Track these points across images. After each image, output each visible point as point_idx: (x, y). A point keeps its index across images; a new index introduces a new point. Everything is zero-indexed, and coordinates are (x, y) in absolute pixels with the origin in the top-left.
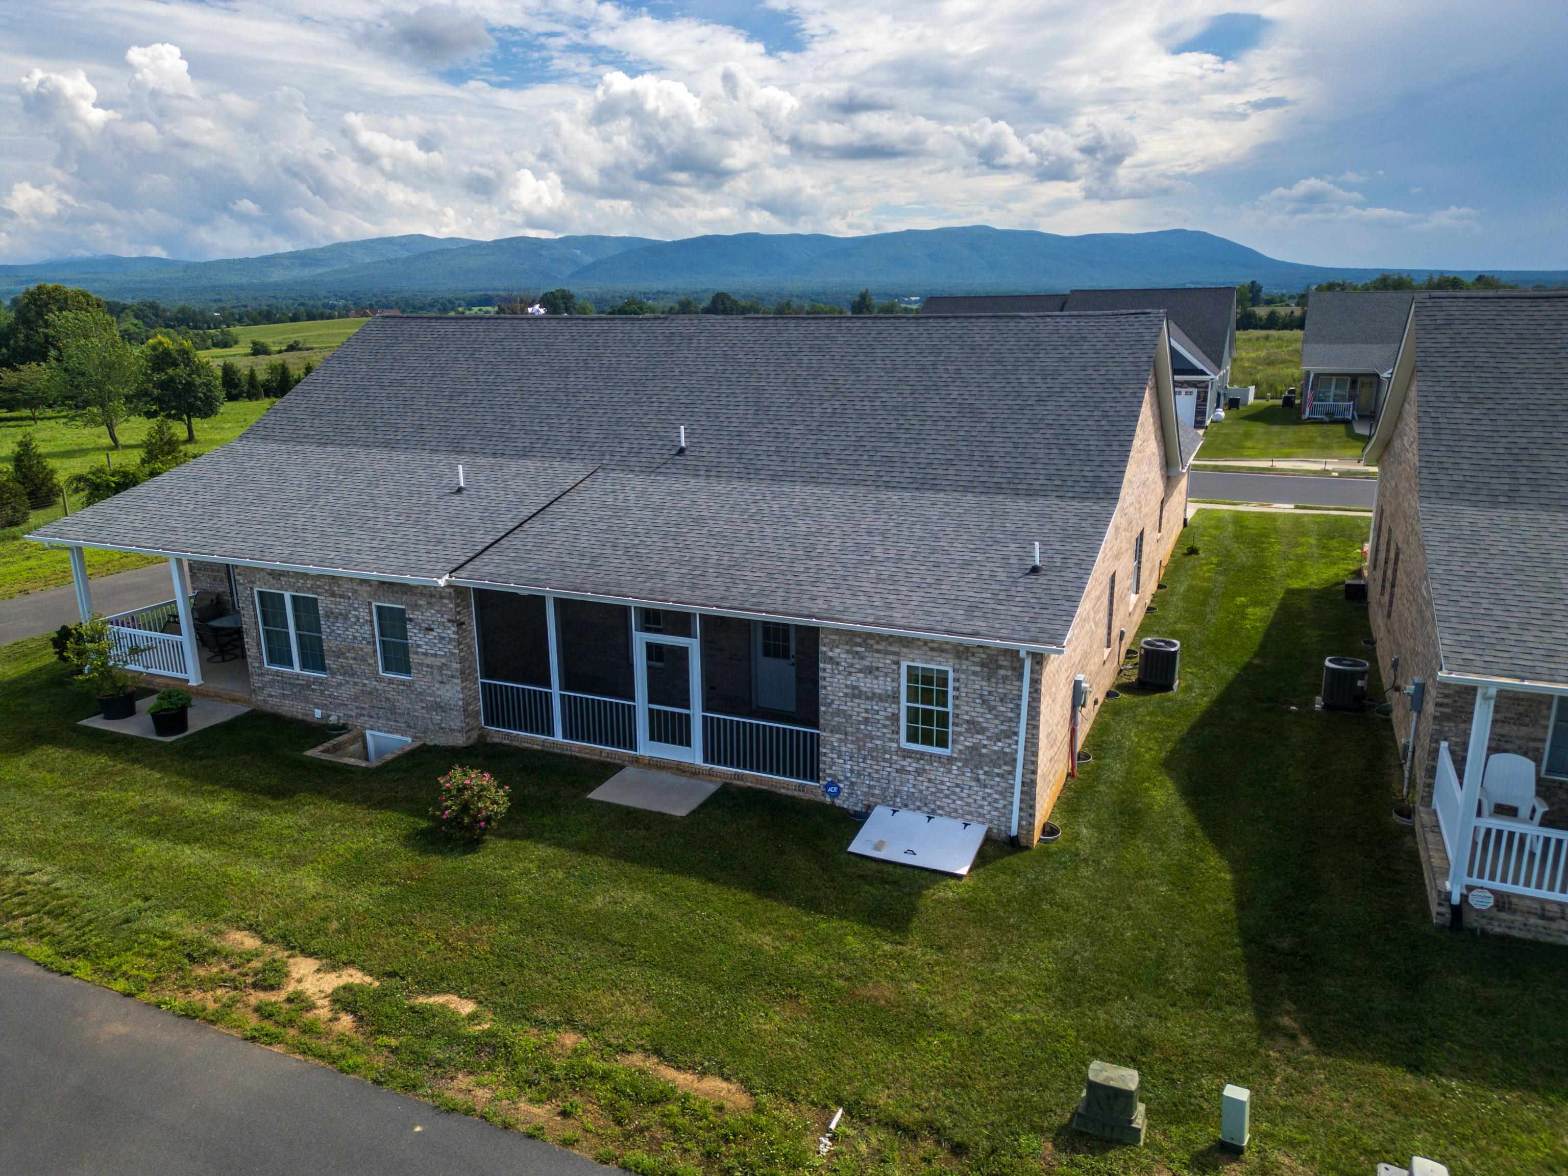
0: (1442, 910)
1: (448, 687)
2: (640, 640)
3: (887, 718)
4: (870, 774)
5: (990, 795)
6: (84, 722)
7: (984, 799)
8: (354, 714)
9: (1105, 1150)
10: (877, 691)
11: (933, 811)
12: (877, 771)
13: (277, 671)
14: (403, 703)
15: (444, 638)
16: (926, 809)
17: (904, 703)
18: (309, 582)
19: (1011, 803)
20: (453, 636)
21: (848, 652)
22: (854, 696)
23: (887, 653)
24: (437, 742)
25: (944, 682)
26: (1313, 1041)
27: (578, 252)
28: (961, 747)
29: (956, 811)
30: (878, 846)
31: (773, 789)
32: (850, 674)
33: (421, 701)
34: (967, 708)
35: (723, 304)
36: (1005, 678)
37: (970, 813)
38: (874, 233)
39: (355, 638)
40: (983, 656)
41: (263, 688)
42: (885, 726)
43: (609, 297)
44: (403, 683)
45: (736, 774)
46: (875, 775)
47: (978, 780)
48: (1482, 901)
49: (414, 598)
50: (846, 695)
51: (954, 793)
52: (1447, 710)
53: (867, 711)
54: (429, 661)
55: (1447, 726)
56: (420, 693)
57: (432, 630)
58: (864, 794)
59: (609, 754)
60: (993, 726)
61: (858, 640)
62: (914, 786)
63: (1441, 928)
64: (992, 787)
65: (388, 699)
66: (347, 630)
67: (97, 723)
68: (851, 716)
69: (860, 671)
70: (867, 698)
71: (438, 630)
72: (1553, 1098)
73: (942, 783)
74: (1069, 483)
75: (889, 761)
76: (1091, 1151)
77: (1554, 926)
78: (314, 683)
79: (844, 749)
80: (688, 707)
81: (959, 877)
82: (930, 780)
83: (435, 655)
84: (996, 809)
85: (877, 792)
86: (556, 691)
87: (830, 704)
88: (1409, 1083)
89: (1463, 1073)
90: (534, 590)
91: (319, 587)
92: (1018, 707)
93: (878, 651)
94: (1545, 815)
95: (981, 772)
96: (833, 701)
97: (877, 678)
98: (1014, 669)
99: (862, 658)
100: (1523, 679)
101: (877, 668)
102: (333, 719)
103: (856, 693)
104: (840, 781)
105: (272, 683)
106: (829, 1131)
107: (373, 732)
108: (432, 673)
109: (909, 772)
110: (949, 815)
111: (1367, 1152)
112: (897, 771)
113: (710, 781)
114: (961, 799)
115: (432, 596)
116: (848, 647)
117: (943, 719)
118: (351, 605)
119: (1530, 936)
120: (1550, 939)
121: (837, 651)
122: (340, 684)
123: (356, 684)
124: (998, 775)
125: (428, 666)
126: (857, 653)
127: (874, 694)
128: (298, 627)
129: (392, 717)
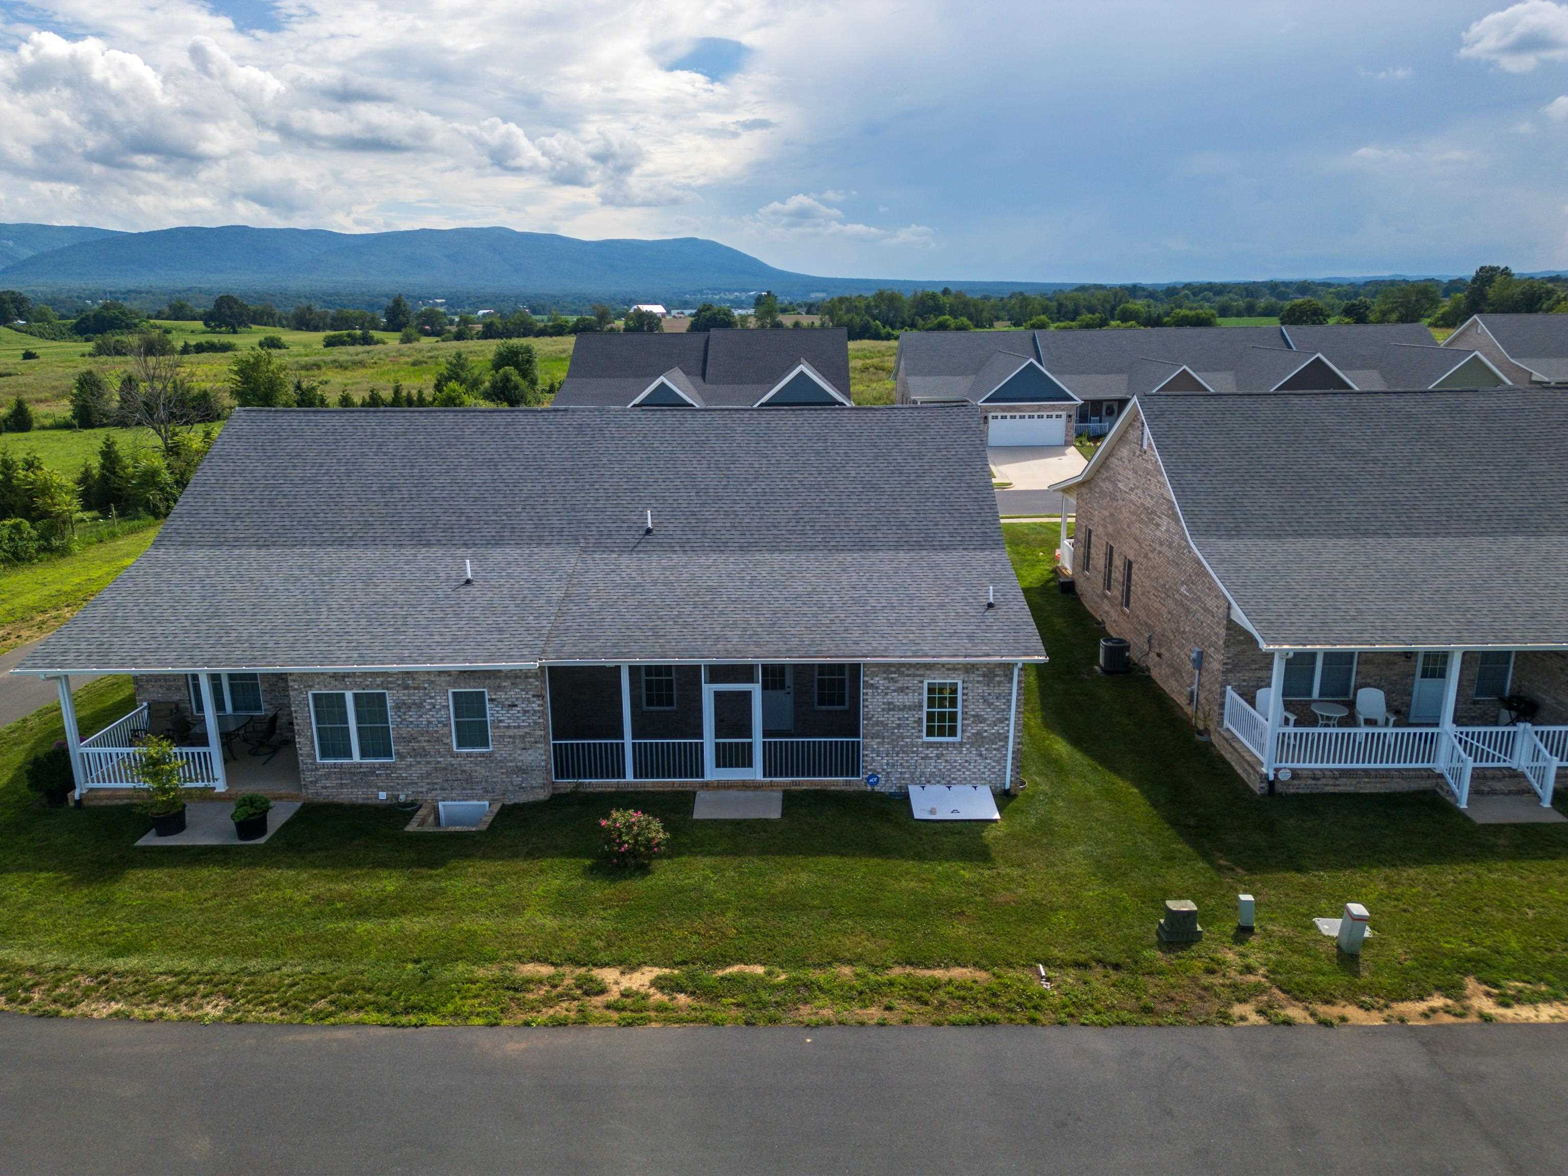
0: (1263, 785)
1: (530, 752)
2: (708, 691)
3: (915, 722)
4: (901, 764)
5: (989, 764)
6: (140, 843)
7: (985, 767)
8: (424, 790)
9: (1189, 947)
10: (907, 704)
11: (949, 782)
12: (907, 761)
13: (335, 764)
14: (481, 772)
15: (528, 711)
16: (943, 782)
17: (925, 709)
18: (379, 680)
19: (1005, 767)
20: (538, 708)
21: (885, 679)
22: (890, 710)
23: (915, 676)
24: (516, 801)
25: (954, 691)
26: (1243, 869)
27: (11, 243)
28: (969, 734)
29: (965, 779)
30: (932, 812)
31: (824, 788)
32: (887, 694)
33: (502, 768)
34: (973, 707)
35: (230, 308)
36: (999, 683)
37: (976, 779)
38: (385, 230)
39: (429, 722)
40: (985, 669)
41: (316, 782)
42: (913, 728)
43: (63, 297)
44: (482, 755)
45: (793, 781)
46: (905, 764)
47: (981, 755)
48: (1285, 776)
49: (498, 681)
50: (883, 710)
51: (964, 767)
52: (1230, 667)
53: (899, 719)
54: (510, 732)
55: (1230, 675)
56: (501, 761)
57: (516, 706)
58: (897, 779)
59: (680, 784)
60: (990, 715)
61: (893, 669)
62: (935, 767)
63: (1263, 796)
64: (991, 758)
65: (463, 771)
66: (421, 716)
67: (151, 840)
68: (887, 725)
69: (894, 691)
70: (900, 710)
71: (522, 706)
72: (1365, 868)
73: (956, 761)
74: (968, 539)
75: (917, 752)
76: (1182, 949)
77: (1320, 782)
78: (379, 769)
79: (881, 749)
80: (751, 737)
81: (995, 821)
82: (946, 761)
83: (519, 727)
84: (994, 773)
85: (907, 776)
86: (628, 740)
87: (870, 719)
88: (1301, 878)
89: (1321, 867)
90: (610, 662)
91: (390, 682)
92: (1009, 701)
93: (908, 676)
94: (1296, 720)
95: (983, 749)
96: (873, 716)
97: (907, 694)
98: (1006, 676)
99: (896, 682)
100: (1305, 645)
101: (907, 688)
102: (402, 798)
103: (891, 707)
104: (878, 773)
105: (327, 776)
106: (1042, 977)
107: (444, 803)
108: (513, 743)
109: (931, 758)
110: (960, 783)
111: (1304, 915)
112: (922, 758)
113: (774, 791)
114: (969, 770)
115: (516, 677)
116: (885, 676)
117: (953, 717)
118: (426, 695)
119: (1308, 791)
120: (1318, 791)
121: (877, 679)
122: (411, 765)
123: (429, 763)
124: (995, 749)
125: (510, 737)
126: (892, 678)
127: (905, 706)
128: (359, 718)
129: (468, 786)
